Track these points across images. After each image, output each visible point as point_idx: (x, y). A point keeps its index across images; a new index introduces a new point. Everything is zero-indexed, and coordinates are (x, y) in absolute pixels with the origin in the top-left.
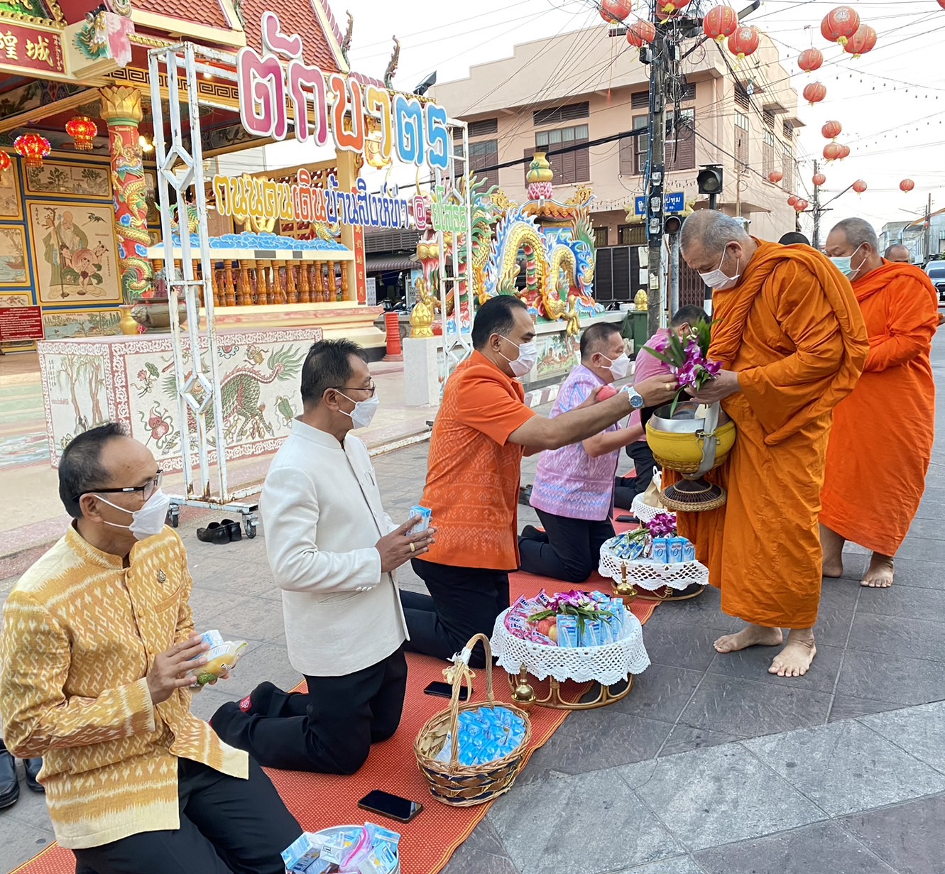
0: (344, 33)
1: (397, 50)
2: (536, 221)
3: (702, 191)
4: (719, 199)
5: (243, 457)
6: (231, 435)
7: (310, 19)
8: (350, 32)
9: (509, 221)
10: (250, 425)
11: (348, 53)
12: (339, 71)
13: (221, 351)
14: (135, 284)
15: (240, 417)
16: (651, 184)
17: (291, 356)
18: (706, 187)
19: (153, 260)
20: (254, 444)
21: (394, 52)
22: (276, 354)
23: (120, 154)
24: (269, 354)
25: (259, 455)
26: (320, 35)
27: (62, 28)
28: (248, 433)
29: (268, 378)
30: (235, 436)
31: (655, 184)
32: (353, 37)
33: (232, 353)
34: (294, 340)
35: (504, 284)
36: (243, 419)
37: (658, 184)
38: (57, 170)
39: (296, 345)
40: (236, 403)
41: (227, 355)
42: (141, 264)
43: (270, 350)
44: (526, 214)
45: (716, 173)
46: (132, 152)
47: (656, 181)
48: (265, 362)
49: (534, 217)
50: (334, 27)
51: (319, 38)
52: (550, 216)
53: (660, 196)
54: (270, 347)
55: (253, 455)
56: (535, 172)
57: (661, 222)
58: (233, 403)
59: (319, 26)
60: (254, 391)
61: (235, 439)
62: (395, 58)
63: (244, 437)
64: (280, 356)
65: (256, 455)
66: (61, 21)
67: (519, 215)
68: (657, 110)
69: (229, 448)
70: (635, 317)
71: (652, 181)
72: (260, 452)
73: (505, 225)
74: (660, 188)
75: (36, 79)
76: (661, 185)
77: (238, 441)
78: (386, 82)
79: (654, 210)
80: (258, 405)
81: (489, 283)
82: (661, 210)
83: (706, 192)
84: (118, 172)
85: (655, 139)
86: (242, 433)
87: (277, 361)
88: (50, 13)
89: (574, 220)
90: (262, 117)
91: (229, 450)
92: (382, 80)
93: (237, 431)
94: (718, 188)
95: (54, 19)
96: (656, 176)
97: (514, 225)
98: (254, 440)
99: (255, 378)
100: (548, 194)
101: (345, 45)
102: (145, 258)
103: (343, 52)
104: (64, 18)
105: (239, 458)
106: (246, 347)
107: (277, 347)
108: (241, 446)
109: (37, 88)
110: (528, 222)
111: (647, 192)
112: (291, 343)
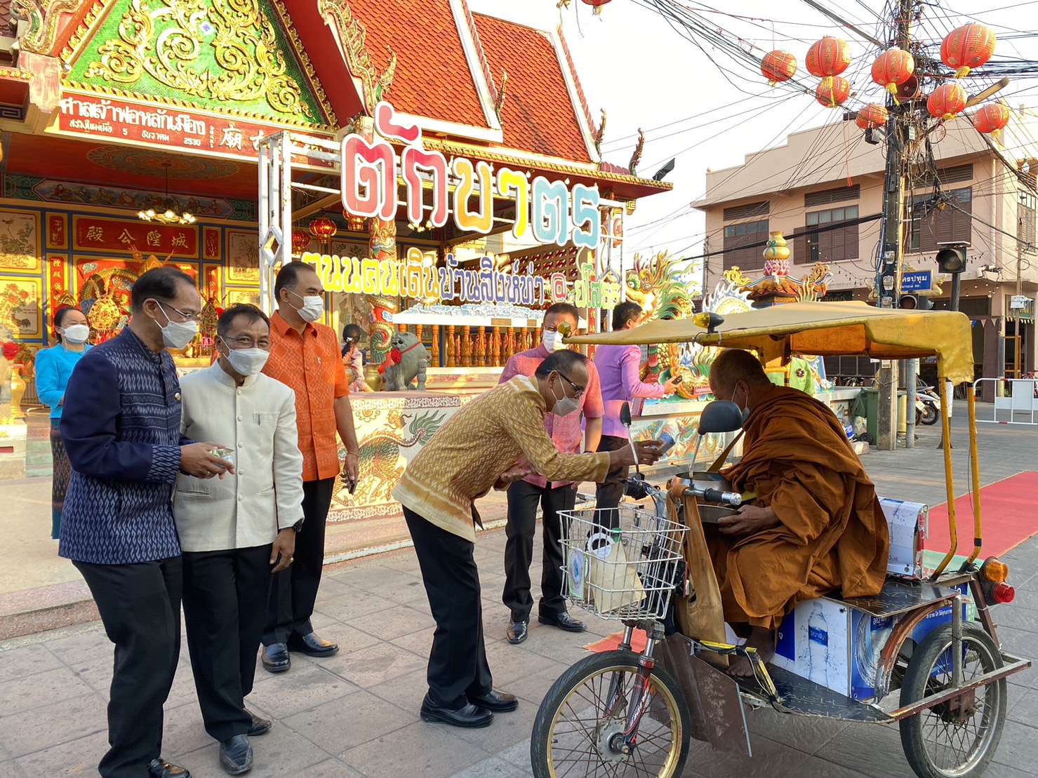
0: (598, 128)
1: (641, 141)
2: (749, 297)
3: (942, 270)
4: (963, 276)
5: (376, 517)
6: (364, 496)
7: (569, 117)
8: (602, 127)
9: (717, 296)
10: (385, 487)
11: (601, 146)
12: (590, 161)
13: (361, 415)
14: (380, 345)
15: (376, 478)
16: (884, 263)
17: (435, 422)
18: (948, 266)
19: (399, 325)
20: (388, 505)
21: (638, 143)
22: (420, 419)
23: (377, 235)
24: (412, 419)
25: (393, 516)
26: (576, 130)
27: (335, 131)
28: (383, 494)
29: (409, 442)
30: (369, 496)
31: (888, 263)
32: (604, 132)
33: (373, 416)
34: (440, 406)
35: (702, 356)
36: (379, 480)
37: (891, 263)
38: (356, 247)
39: (442, 411)
40: (372, 465)
41: (367, 419)
42: (385, 327)
43: (414, 416)
44: (738, 289)
45: (957, 252)
46: (386, 233)
47: (889, 260)
48: (408, 425)
49: (747, 293)
50: (590, 123)
51: (575, 134)
52: (783, 291)
53: (893, 274)
54: (414, 412)
55: (387, 516)
56: (771, 250)
57: (894, 300)
58: (369, 465)
59: (577, 123)
60: (393, 454)
61: (368, 499)
62: (639, 148)
63: (378, 498)
64: (424, 421)
65: (390, 517)
66: (335, 126)
67: (730, 291)
68: (891, 190)
69: (360, 508)
70: (869, 396)
71: (885, 260)
72: (394, 513)
73: (713, 300)
74: (893, 266)
75: (325, 175)
76: (894, 263)
77: (371, 501)
78: (631, 169)
79: (886, 289)
80: (396, 467)
81: (689, 355)
82: (894, 288)
83: (947, 271)
84: (374, 249)
85: (889, 219)
86: (376, 494)
87: (420, 426)
88: (326, 120)
89: (799, 297)
90: (367, 199)
91: (361, 510)
92: (627, 167)
93: (371, 492)
94: (961, 267)
95: (329, 124)
96: (889, 255)
97: (723, 300)
98: (390, 502)
99: (394, 442)
100: (782, 270)
101: (598, 137)
102: (391, 323)
103: (597, 144)
104: (337, 123)
105: (371, 518)
106: (388, 412)
107: (421, 413)
108: (374, 507)
109: (327, 180)
110: (740, 298)
111: (880, 271)
112: (435, 410)
